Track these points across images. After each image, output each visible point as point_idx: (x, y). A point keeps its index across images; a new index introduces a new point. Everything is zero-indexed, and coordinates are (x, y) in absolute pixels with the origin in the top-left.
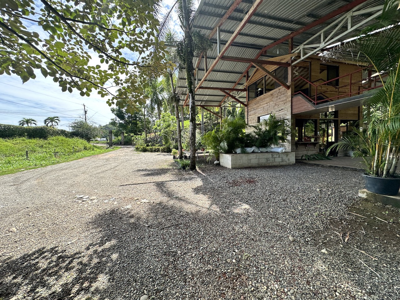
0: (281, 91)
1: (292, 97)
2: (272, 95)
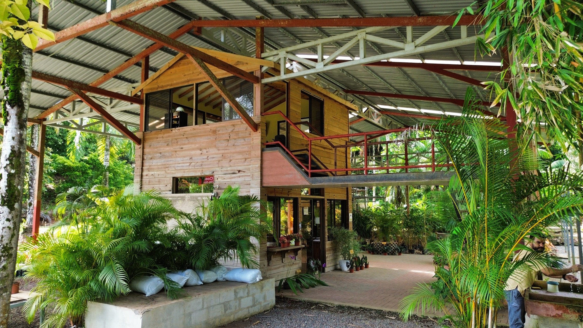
0: (236, 129)
1: (262, 150)
2: (214, 132)
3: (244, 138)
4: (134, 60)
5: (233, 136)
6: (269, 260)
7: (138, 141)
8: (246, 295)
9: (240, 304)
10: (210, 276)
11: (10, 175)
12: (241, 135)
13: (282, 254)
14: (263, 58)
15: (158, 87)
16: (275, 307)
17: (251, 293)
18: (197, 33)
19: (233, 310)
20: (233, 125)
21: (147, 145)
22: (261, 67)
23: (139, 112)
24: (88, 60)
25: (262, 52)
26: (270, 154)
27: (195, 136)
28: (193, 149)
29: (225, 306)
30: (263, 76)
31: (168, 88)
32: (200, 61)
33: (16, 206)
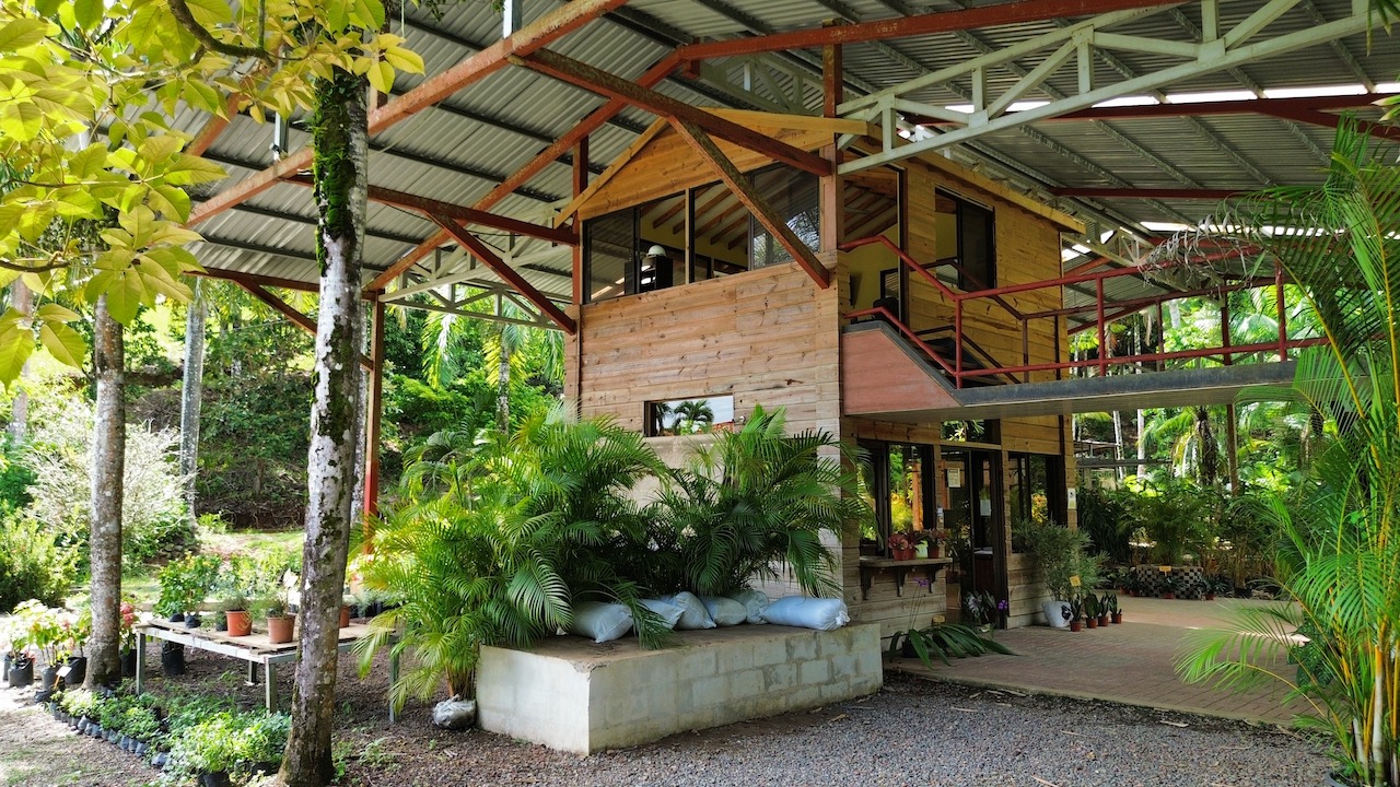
0: (782, 285)
1: (842, 331)
2: (732, 295)
3: (798, 304)
4: (557, 148)
5: (774, 301)
6: (866, 587)
7: (570, 326)
8: (813, 655)
9: (799, 675)
10: (730, 611)
11: (334, 375)
12: (791, 298)
13: (898, 575)
14: (841, 116)
15: (610, 204)
16: (882, 691)
17: (824, 653)
18: (689, 74)
19: (784, 685)
20: (774, 277)
21: (588, 333)
22: (837, 136)
23: (569, 268)
24: (465, 156)
25: (839, 101)
26: (858, 339)
27: (689, 308)
28: (688, 337)
29: (765, 674)
30: (841, 158)
31: (631, 204)
32: (697, 130)
33: (346, 435)
